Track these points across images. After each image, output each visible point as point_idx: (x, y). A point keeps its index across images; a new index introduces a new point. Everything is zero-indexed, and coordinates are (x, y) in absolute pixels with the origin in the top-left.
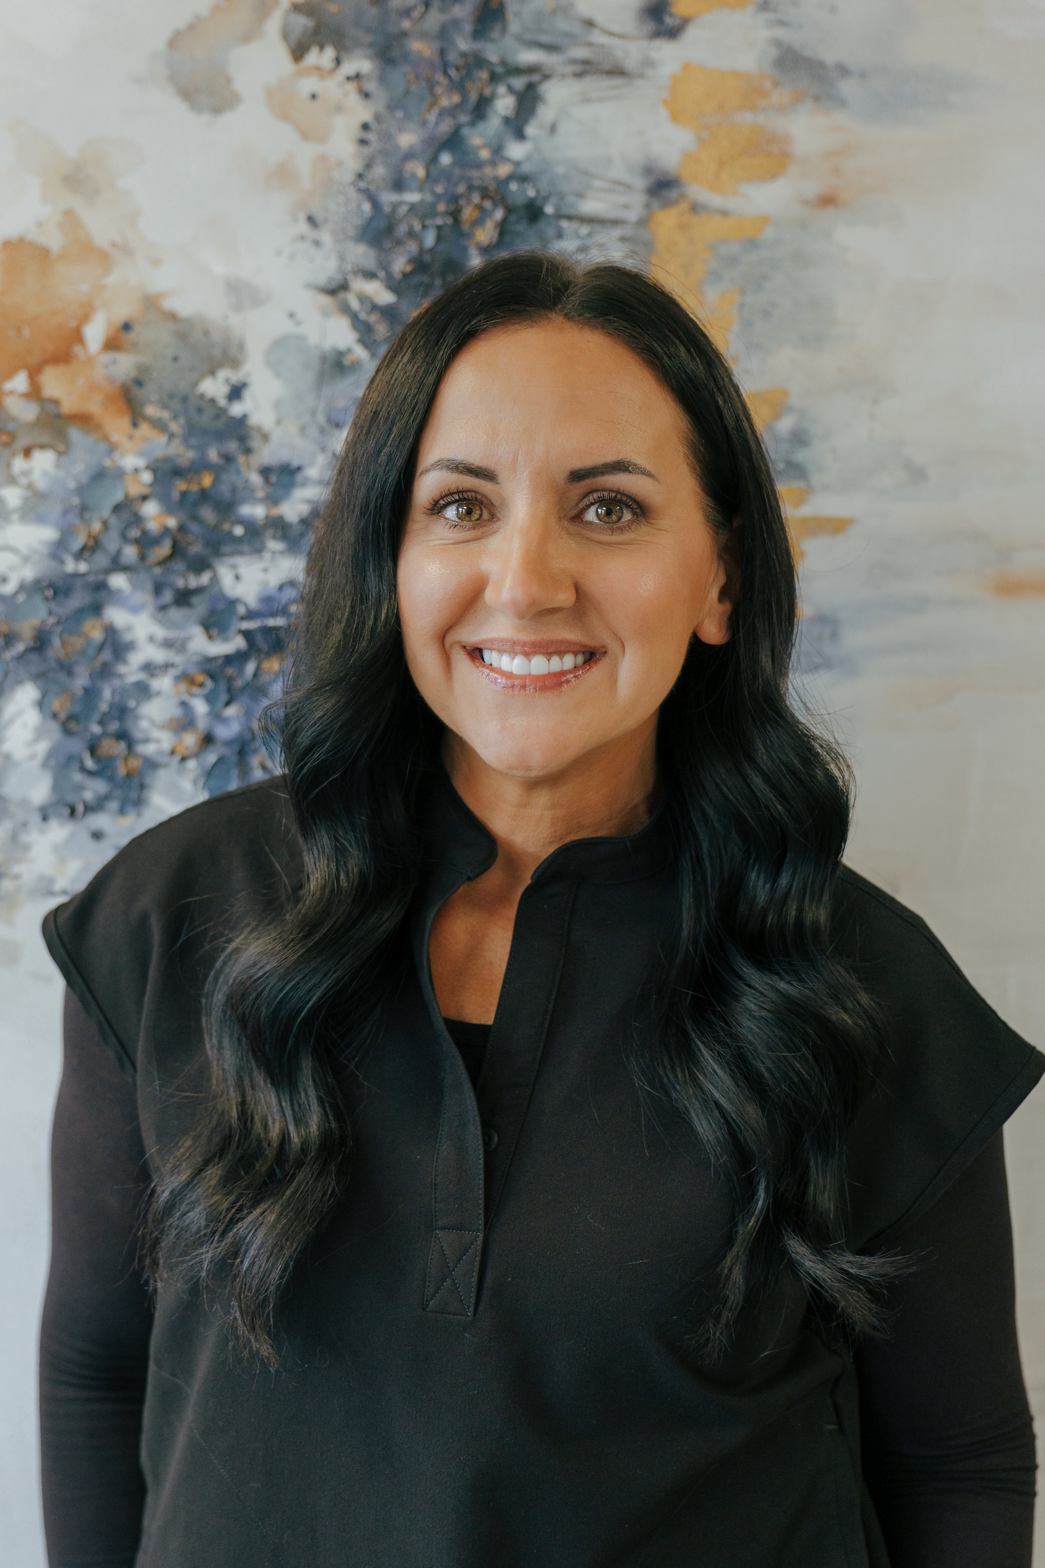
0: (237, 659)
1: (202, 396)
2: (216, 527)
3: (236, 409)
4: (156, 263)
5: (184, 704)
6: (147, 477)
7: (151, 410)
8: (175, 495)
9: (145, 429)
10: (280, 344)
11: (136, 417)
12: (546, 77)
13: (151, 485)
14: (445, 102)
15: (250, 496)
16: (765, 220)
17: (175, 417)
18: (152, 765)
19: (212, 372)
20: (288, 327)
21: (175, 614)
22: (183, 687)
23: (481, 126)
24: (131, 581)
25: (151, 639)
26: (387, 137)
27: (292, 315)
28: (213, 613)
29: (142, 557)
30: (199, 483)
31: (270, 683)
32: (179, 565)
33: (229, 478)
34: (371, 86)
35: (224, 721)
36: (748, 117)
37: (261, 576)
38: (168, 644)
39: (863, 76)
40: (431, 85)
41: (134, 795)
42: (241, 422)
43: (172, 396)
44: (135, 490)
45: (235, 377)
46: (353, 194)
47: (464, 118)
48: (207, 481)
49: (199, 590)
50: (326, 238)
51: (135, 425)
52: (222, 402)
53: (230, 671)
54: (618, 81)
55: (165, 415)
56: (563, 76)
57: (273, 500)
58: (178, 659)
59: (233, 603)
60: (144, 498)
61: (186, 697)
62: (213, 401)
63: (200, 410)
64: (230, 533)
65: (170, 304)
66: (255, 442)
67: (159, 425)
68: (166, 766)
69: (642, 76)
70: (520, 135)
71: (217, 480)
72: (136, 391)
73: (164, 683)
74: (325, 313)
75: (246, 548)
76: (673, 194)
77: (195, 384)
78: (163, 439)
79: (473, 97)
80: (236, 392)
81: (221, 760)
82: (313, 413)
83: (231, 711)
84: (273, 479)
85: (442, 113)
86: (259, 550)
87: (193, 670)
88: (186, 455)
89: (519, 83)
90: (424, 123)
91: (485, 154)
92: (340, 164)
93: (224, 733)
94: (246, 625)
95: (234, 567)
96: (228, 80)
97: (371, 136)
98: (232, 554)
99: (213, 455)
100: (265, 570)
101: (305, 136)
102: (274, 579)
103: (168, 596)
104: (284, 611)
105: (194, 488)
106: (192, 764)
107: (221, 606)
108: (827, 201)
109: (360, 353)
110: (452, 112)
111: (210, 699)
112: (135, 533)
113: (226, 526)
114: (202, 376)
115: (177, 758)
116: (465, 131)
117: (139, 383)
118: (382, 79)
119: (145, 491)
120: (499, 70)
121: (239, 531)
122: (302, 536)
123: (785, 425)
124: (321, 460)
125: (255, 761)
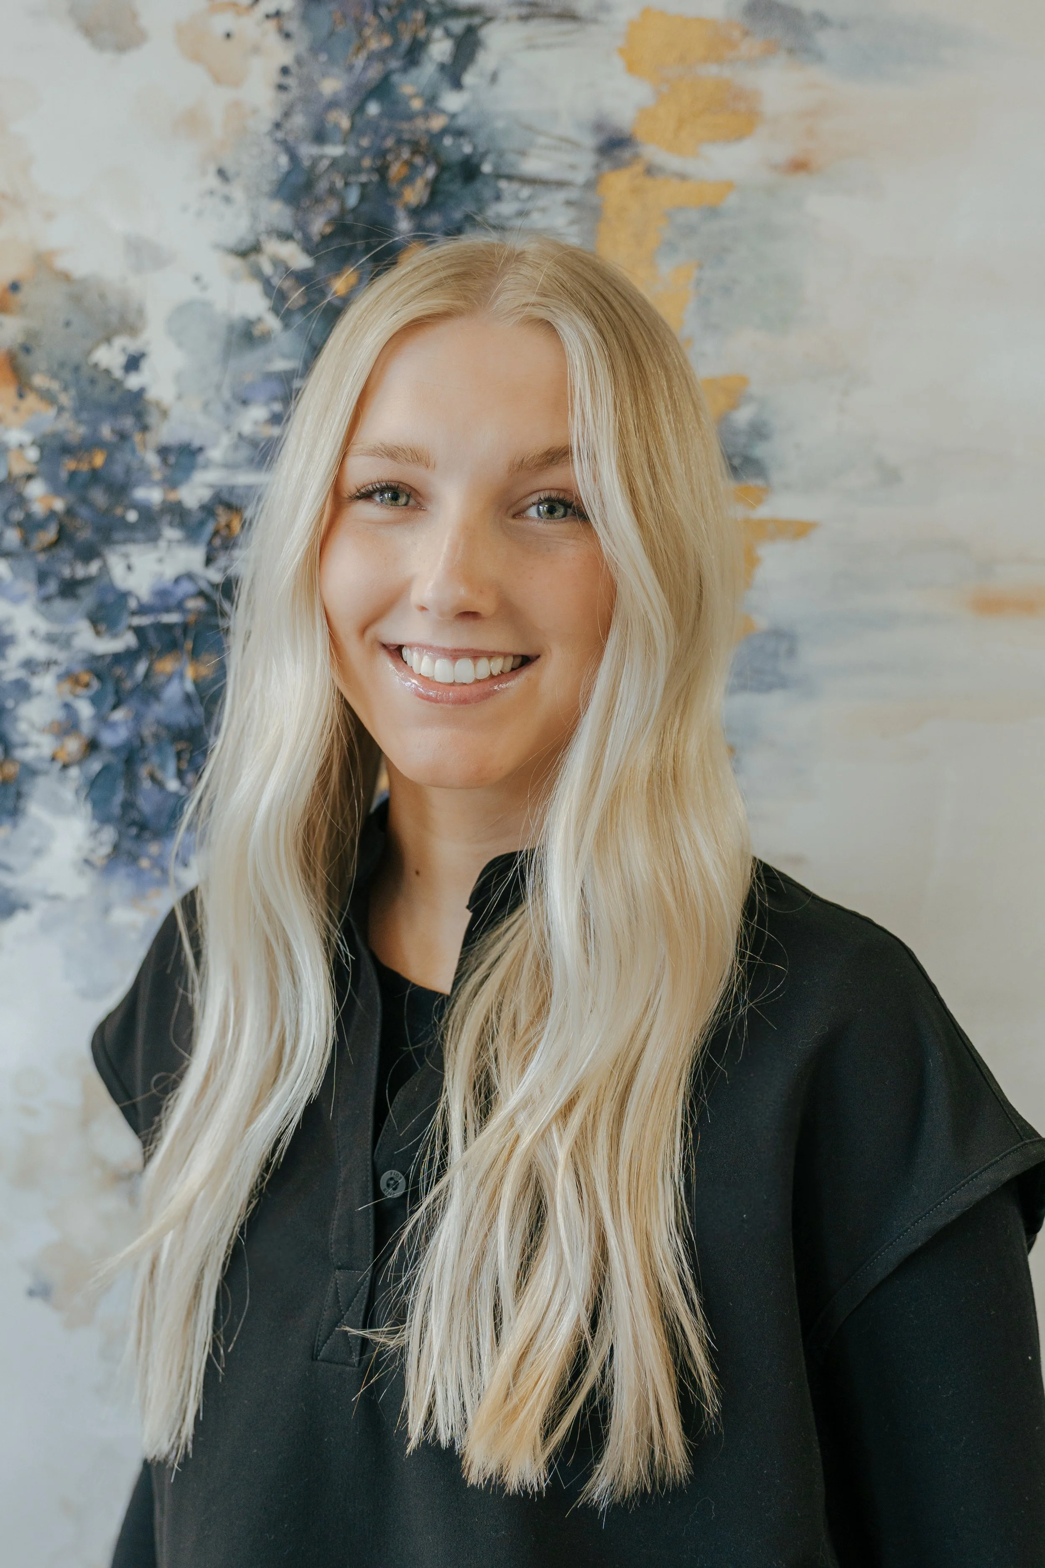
0: (127, 658)
1: (96, 365)
2: (108, 511)
3: (133, 382)
4: (49, 216)
5: (67, 706)
6: (33, 454)
7: (39, 380)
8: (64, 475)
9: (31, 400)
10: (183, 310)
11: (23, 388)
12: (489, 20)
13: (37, 463)
14: (374, 45)
15: (145, 478)
16: (729, 186)
17: (65, 389)
18: (30, 771)
19: (108, 340)
20: (192, 292)
21: (60, 606)
22: (66, 686)
23: (414, 73)
24: (12, 569)
25: (33, 633)
26: (309, 83)
27: (197, 279)
28: (101, 605)
29: (26, 542)
30: (90, 462)
31: (163, 686)
32: (66, 553)
33: (123, 457)
34: (292, 26)
35: (112, 726)
36: (712, 70)
37: (155, 567)
38: (51, 639)
39: (844, 27)
40: (360, 25)
41: (9, 804)
42: (139, 395)
43: (62, 365)
44: (19, 468)
45: (133, 346)
46: (268, 145)
47: (394, 64)
48: (99, 460)
49: (87, 581)
50: (238, 193)
51: (21, 396)
52: (118, 373)
53: (119, 671)
54: (568, 26)
55: (55, 386)
56: (507, 19)
57: (171, 483)
58: (62, 656)
59: (124, 596)
60: (29, 477)
61: (69, 698)
62: (107, 372)
63: (93, 382)
64: (123, 518)
65: (63, 263)
66: (153, 419)
67: (48, 397)
68: (46, 773)
69: (595, 21)
70: (457, 84)
71: (109, 460)
72: (22, 358)
73: (45, 682)
74: (234, 277)
75: (139, 535)
76: (626, 154)
77: (89, 352)
78: (52, 412)
79: (406, 40)
80: (133, 363)
81: (106, 769)
82: (218, 388)
83: (119, 715)
84: (172, 459)
85: (370, 58)
86: (154, 538)
87: (78, 669)
88: (77, 431)
89: (457, 25)
90: (350, 68)
91: (417, 104)
92: (255, 111)
93: (111, 738)
94: (137, 621)
95: (126, 556)
96: (134, 16)
97: (291, 81)
98: (126, 541)
99: (106, 432)
100: (160, 560)
101: (218, 79)
102: (170, 571)
103: (52, 586)
104: (180, 607)
105: (85, 467)
106: (74, 772)
107: (110, 598)
108: (799, 166)
109: (272, 323)
110: (382, 56)
111: (95, 701)
112: (17, 515)
113: (119, 511)
114: (97, 344)
115: (58, 765)
116: (396, 78)
117: (27, 349)
118: (305, 18)
119: (29, 469)
120: (436, 10)
121: (132, 516)
122: (202, 524)
123: (743, 416)
124: (226, 440)
125: (143, 771)
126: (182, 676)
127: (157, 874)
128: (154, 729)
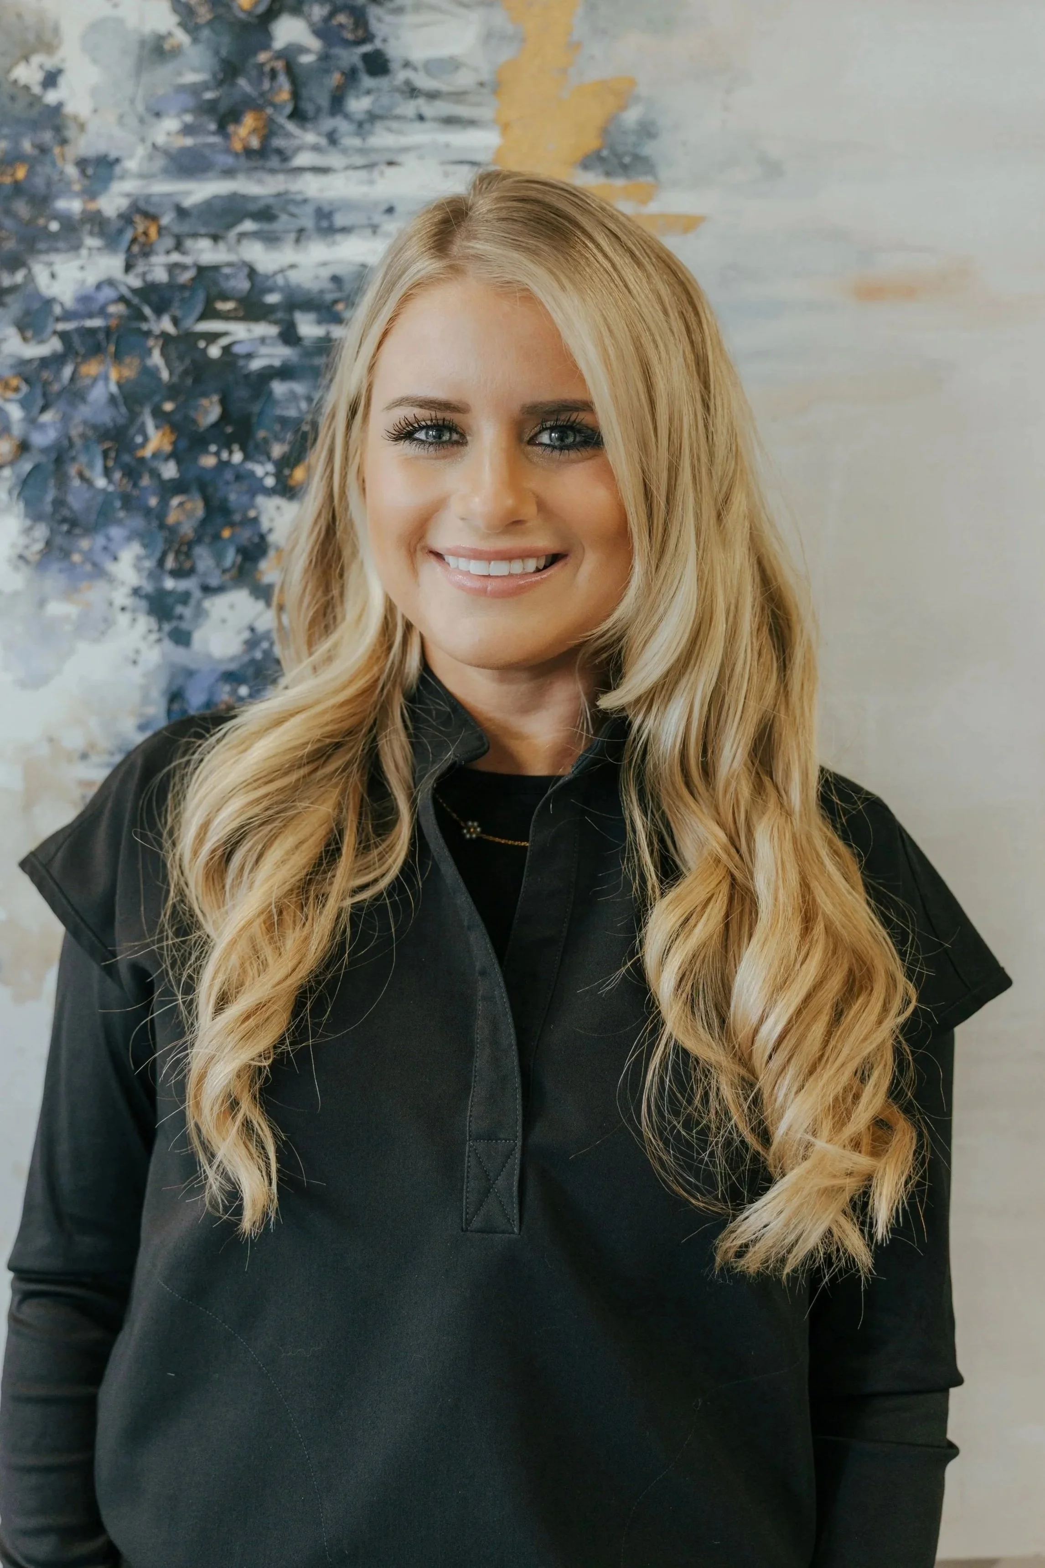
0: (52, 362)
1: (15, 82)
2: (30, 223)
3: (51, 97)
10: (96, 27)
15: (66, 191)
19: (26, 58)
20: (105, 9)
28: (27, 313)
30: (13, 175)
31: (88, 388)
33: (44, 170)
35: (42, 427)
37: (79, 275)
42: (57, 110)
45: (50, 63)
48: (21, 173)
49: (13, 289)
52: (37, 89)
53: (46, 375)
57: (91, 194)
59: (49, 302)
61: (0, 403)
62: (27, 88)
63: (13, 98)
64: (45, 229)
66: (71, 133)
71: (31, 172)
75: (61, 244)
77: (9, 71)
80: (51, 79)
81: (36, 468)
82: (132, 101)
83: (47, 417)
84: (90, 171)
86: (76, 247)
87: (7, 373)
93: (41, 439)
94: (61, 326)
95: (50, 264)
98: (47, 251)
99: (27, 146)
100: (82, 268)
102: (92, 278)
104: (102, 312)
105: (8, 180)
106: (7, 472)
107: (36, 305)
109: (182, 37)
111: (24, 404)
113: (41, 222)
114: (16, 63)
121: (54, 226)
122: (120, 232)
123: (632, 116)
124: (141, 151)
125: (73, 470)
126: (106, 379)
127: (88, 567)
128: (80, 429)
